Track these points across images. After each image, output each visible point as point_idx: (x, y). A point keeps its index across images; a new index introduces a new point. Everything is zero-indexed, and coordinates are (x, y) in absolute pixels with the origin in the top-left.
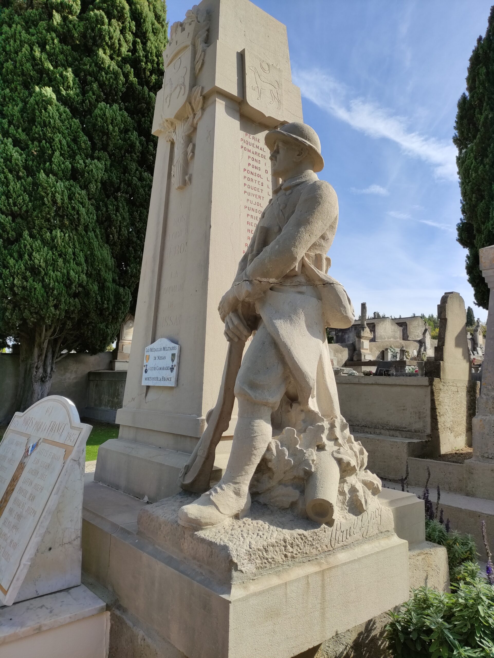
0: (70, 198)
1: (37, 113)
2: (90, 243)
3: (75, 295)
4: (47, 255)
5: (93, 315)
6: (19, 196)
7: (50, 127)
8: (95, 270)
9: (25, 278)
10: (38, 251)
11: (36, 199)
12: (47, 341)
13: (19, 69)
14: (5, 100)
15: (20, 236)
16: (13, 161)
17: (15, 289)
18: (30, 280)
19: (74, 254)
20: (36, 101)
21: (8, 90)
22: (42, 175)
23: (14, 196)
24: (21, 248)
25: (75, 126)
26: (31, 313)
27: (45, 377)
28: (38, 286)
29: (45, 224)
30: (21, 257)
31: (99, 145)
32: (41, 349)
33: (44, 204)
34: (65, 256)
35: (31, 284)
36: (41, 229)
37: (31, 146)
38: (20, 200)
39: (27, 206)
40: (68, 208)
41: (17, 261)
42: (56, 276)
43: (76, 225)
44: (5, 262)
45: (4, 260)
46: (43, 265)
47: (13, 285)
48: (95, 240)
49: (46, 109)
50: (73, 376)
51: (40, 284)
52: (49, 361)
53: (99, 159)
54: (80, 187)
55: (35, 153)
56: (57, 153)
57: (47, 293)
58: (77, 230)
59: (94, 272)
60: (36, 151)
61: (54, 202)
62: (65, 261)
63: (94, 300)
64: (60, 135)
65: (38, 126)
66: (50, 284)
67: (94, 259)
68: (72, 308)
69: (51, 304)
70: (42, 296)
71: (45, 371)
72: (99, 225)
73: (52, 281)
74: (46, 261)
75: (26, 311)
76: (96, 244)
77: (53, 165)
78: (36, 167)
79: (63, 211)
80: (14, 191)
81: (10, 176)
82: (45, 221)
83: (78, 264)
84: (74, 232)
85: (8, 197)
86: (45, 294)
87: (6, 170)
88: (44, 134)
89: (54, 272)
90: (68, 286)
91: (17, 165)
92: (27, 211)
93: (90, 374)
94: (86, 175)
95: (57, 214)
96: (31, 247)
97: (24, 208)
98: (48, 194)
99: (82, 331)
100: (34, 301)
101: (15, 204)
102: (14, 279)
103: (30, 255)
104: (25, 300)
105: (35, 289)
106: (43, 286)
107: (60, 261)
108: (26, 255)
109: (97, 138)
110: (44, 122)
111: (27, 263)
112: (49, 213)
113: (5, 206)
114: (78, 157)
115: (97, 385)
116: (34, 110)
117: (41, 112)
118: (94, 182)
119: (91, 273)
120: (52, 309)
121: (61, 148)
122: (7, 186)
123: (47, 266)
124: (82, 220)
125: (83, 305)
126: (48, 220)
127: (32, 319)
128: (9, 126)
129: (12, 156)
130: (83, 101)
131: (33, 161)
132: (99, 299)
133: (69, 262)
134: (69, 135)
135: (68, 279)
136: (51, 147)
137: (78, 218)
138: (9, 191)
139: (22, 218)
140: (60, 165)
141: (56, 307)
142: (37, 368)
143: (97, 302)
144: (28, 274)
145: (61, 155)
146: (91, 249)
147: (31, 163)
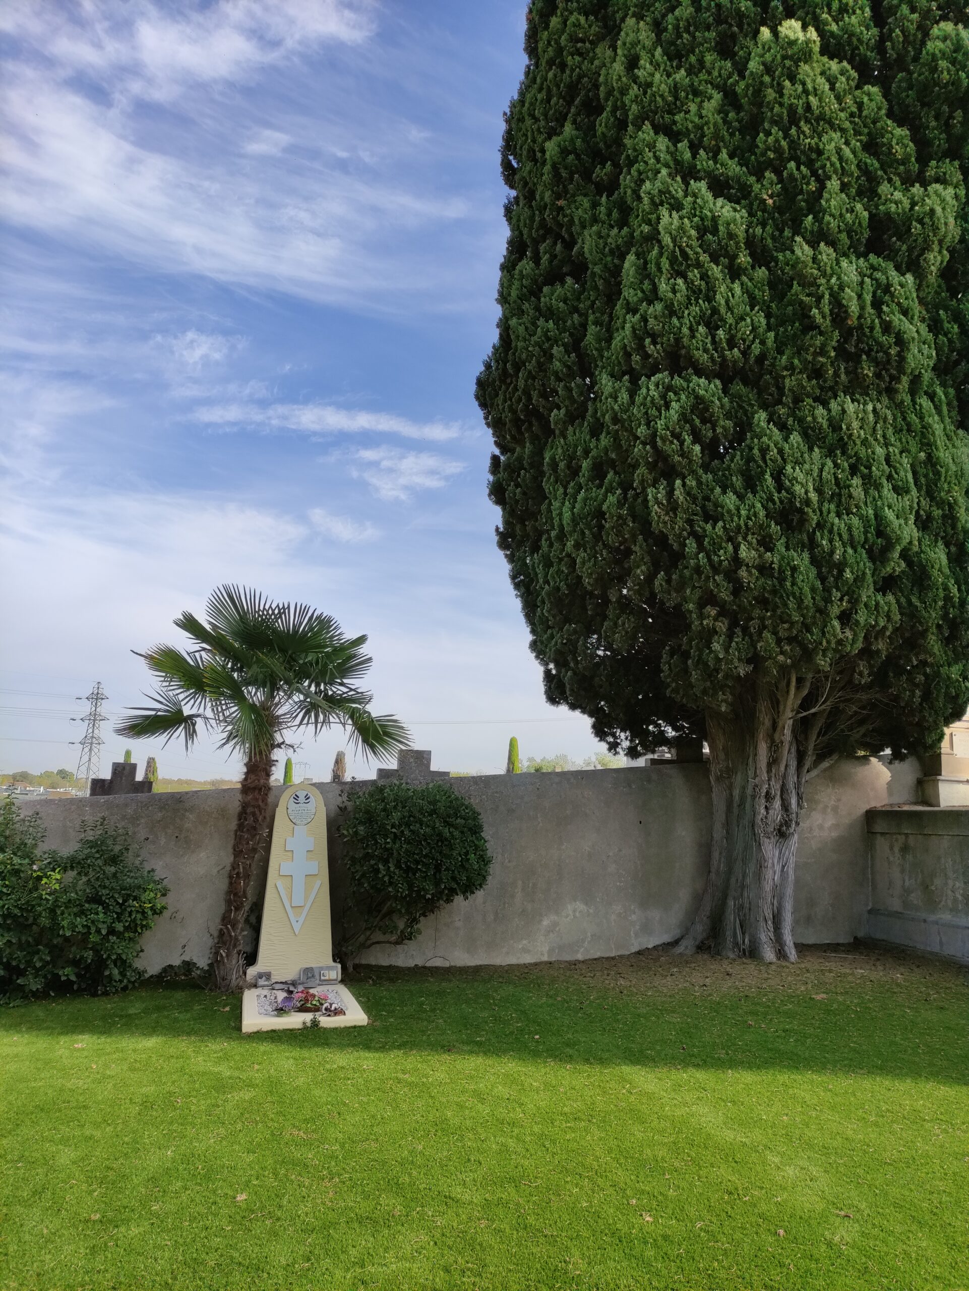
0: (877, 304)
1: (771, 94)
2: (926, 427)
3: (886, 585)
4: (821, 470)
5: (934, 642)
6: (742, 319)
7: (807, 121)
8: (940, 504)
9: (767, 544)
10: (797, 462)
11: (783, 321)
12: (791, 722)
13: (708, 9)
14: (676, 98)
15: (744, 427)
16: (721, 228)
17: (743, 573)
18: (780, 545)
19: (888, 460)
20: (764, 64)
21: (683, 72)
22: (803, 250)
23: (730, 320)
24: (750, 459)
25: (873, 105)
26: (779, 641)
27: (787, 823)
28: (802, 560)
29: (810, 385)
30: (751, 483)
31: (940, 140)
32: (775, 747)
33: (810, 326)
34: (869, 467)
35: (783, 558)
36: (797, 400)
37: (757, 187)
38: (745, 329)
39: (763, 343)
40: (872, 328)
41: (741, 497)
42: (850, 529)
43: (892, 378)
44: (710, 506)
45: (707, 498)
46: (813, 496)
47: (737, 561)
48: (936, 418)
49: (792, 78)
50: (830, 822)
51: (806, 555)
52: (792, 779)
53: (941, 180)
54: (898, 268)
55: (770, 202)
56: (834, 184)
57: (823, 579)
58: (890, 392)
59: (937, 513)
60: (771, 197)
61: (839, 313)
62: (869, 482)
63: (941, 594)
64: (836, 136)
65: (774, 130)
66: (832, 552)
67: (938, 474)
68: (882, 623)
69: (835, 610)
70: (813, 590)
71: (785, 807)
73: (838, 544)
74: (819, 491)
75: (766, 634)
76: (938, 428)
77: (827, 218)
78: (773, 237)
79: (859, 341)
80: (729, 308)
81: (716, 271)
82: (809, 379)
83: (899, 490)
84: (885, 400)
85: (712, 328)
86: (818, 584)
87: (704, 258)
88: (794, 145)
89: (839, 515)
90: (878, 556)
91: (731, 236)
92: (761, 359)
93: (871, 816)
94: (916, 228)
95: (841, 350)
96: (781, 452)
97: (756, 349)
98: (820, 298)
99: (893, 691)
100: (792, 604)
101: (731, 343)
102: (736, 548)
103: (778, 475)
104: (763, 602)
105: (794, 569)
106: (814, 561)
107: (856, 481)
108: (767, 476)
109: (933, 124)
110: (792, 110)
111: (771, 499)
112: (822, 352)
113: (706, 351)
114: (884, 188)
116: (758, 91)
117: (780, 91)
118: (936, 247)
119: (929, 517)
120: (836, 623)
121: (842, 168)
122: (709, 299)
123: (821, 503)
124: (910, 358)
125: (910, 613)
126: (817, 373)
127: (781, 658)
128: (694, 155)
129: (714, 219)
130: (883, 39)
131: (764, 225)
132: (954, 590)
133: (878, 487)
134: (857, 133)
135: (880, 533)
136: (814, 173)
137: (899, 354)
138: (715, 311)
139: (746, 383)
140: (841, 215)
141: (845, 618)
142: (768, 797)
143: (948, 599)
144: (774, 528)
145: (844, 187)
146: (927, 444)
147: (759, 230)
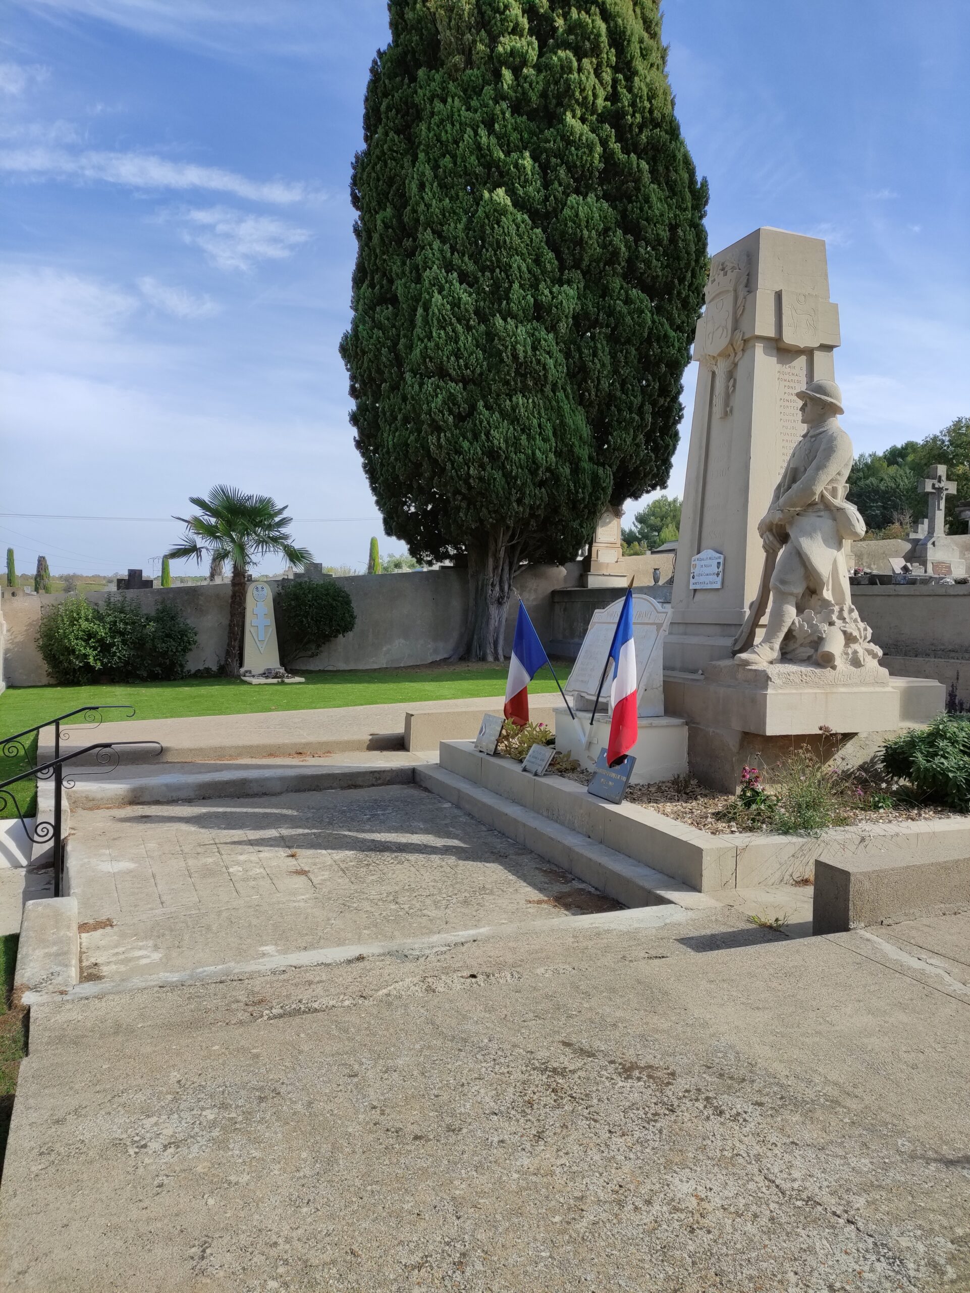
0: (534, 349)
1: (488, 231)
2: (559, 407)
3: (541, 484)
4: (507, 432)
5: (564, 510)
6: (472, 354)
7: (505, 249)
8: (566, 445)
9: (482, 466)
10: (496, 428)
11: (491, 356)
12: (503, 548)
13: (460, 166)
14: (444, 215)
15: (473, 408)
16: (462, 306)
17: (471, 481)
18: (488, 468)
19: (540, 426)
20: (485, 212)
21: (447, 200)
22: (499, 321)
23: (466, 355)
24: (475, 425)
25: (538, 240)
26: (489, 512)
27: (502, 598)
28: (498, 475)
29: (504, 389)
30: (476, 437)
31: (569, 262)
32: (496, 560)
33: (502, 361)
34: (530, 430)
35: (489, 474)
36: (498, 395)
37: (481, 279)
38: (473, 359)
39: (481, 367)
40: (531, 362)
41: (471, 443)
42: (520, 460)
43: (542, 385)
44: (457, 446)
45: (456, 443)
46: (503, 446)
47: (469, 476)
48: (566, 402)
49: (498, 223)
50: (533, 597)
51: (500, 472)
52: (506, 576)
53: (569, 282)
54: (546, 329)
55: (487, 289)
56: (516, 286)
57: (508, 484)
58: (542, 391)
59: (565, 449)
60: (488, 286)
61: (515, 357)
62: (530, 438)
63: (566, 489)
64: (518, 258)
65: (490, 249)
66: (512, 471)
67: (565, 430)
68: (538, 503)
69: (513, 498)
70: (503, 489)
71: (502, 589)
72: (570, 378)
73: (514, 467)
74: (506, 441)
75: (483, 509)
76: (566, 407)
77: (512, 304)
78: (489, 308)
79: (526, 368)
80: (465, 349)
81: (459, 328)
82: (503, 385)
83: (545, 440)
84: (539, 396)
85: (458, 358)
86: (506, 486)
87: (454, 320)
88: (498, 260)
89: (516, 454)
90: (533, 473)
91: (467, 310)
92: (481, 374)
93: (554, 593)
94: (554, 310)
95: (517, 372)
96: (488, 423)
97: (478, 371)
98: (507, 347)
99: (549, 533)
100: (494, 496)
101: (467, 367)
102: (469, 468)
103: (488, 434)
104: (483, 495)
105: (495, 479)
106: (504, 475)
107: (524, 437)
108: (482, 435)
109: (566, 251)
110: (498, 242)
111: (484, 445)
112: (508, 374)
113: (454, 369)
114: (542, 286)
115: (565, 610)
116: (483, 226)
117: (493, 229)
118: (564, 319)
119: (561, 451)
120: (515, 504)
121: (521, 276)
122: (456, 342)
123: (507, 448)
124: (550, 376)
125: (551, 496)
126: (507, 383)
127: (491, 520)
128: (452, 254)
129: (460, 299)
130: (546, 199)
131: (485, 301)
132: (572, 487)
133: (534, 439)
134: (530, 254)
135: (534, 462)
136: (508, 277)
137: (544, 375)
138: (459, 349)
139: (475, 384)
140: (519, 302)
141: (519, 501)
142: (493, 585)
143: (569, 491)
144: (486, 459)
145: (521, 286)
146: (561, 416)
147: (482, 303)
